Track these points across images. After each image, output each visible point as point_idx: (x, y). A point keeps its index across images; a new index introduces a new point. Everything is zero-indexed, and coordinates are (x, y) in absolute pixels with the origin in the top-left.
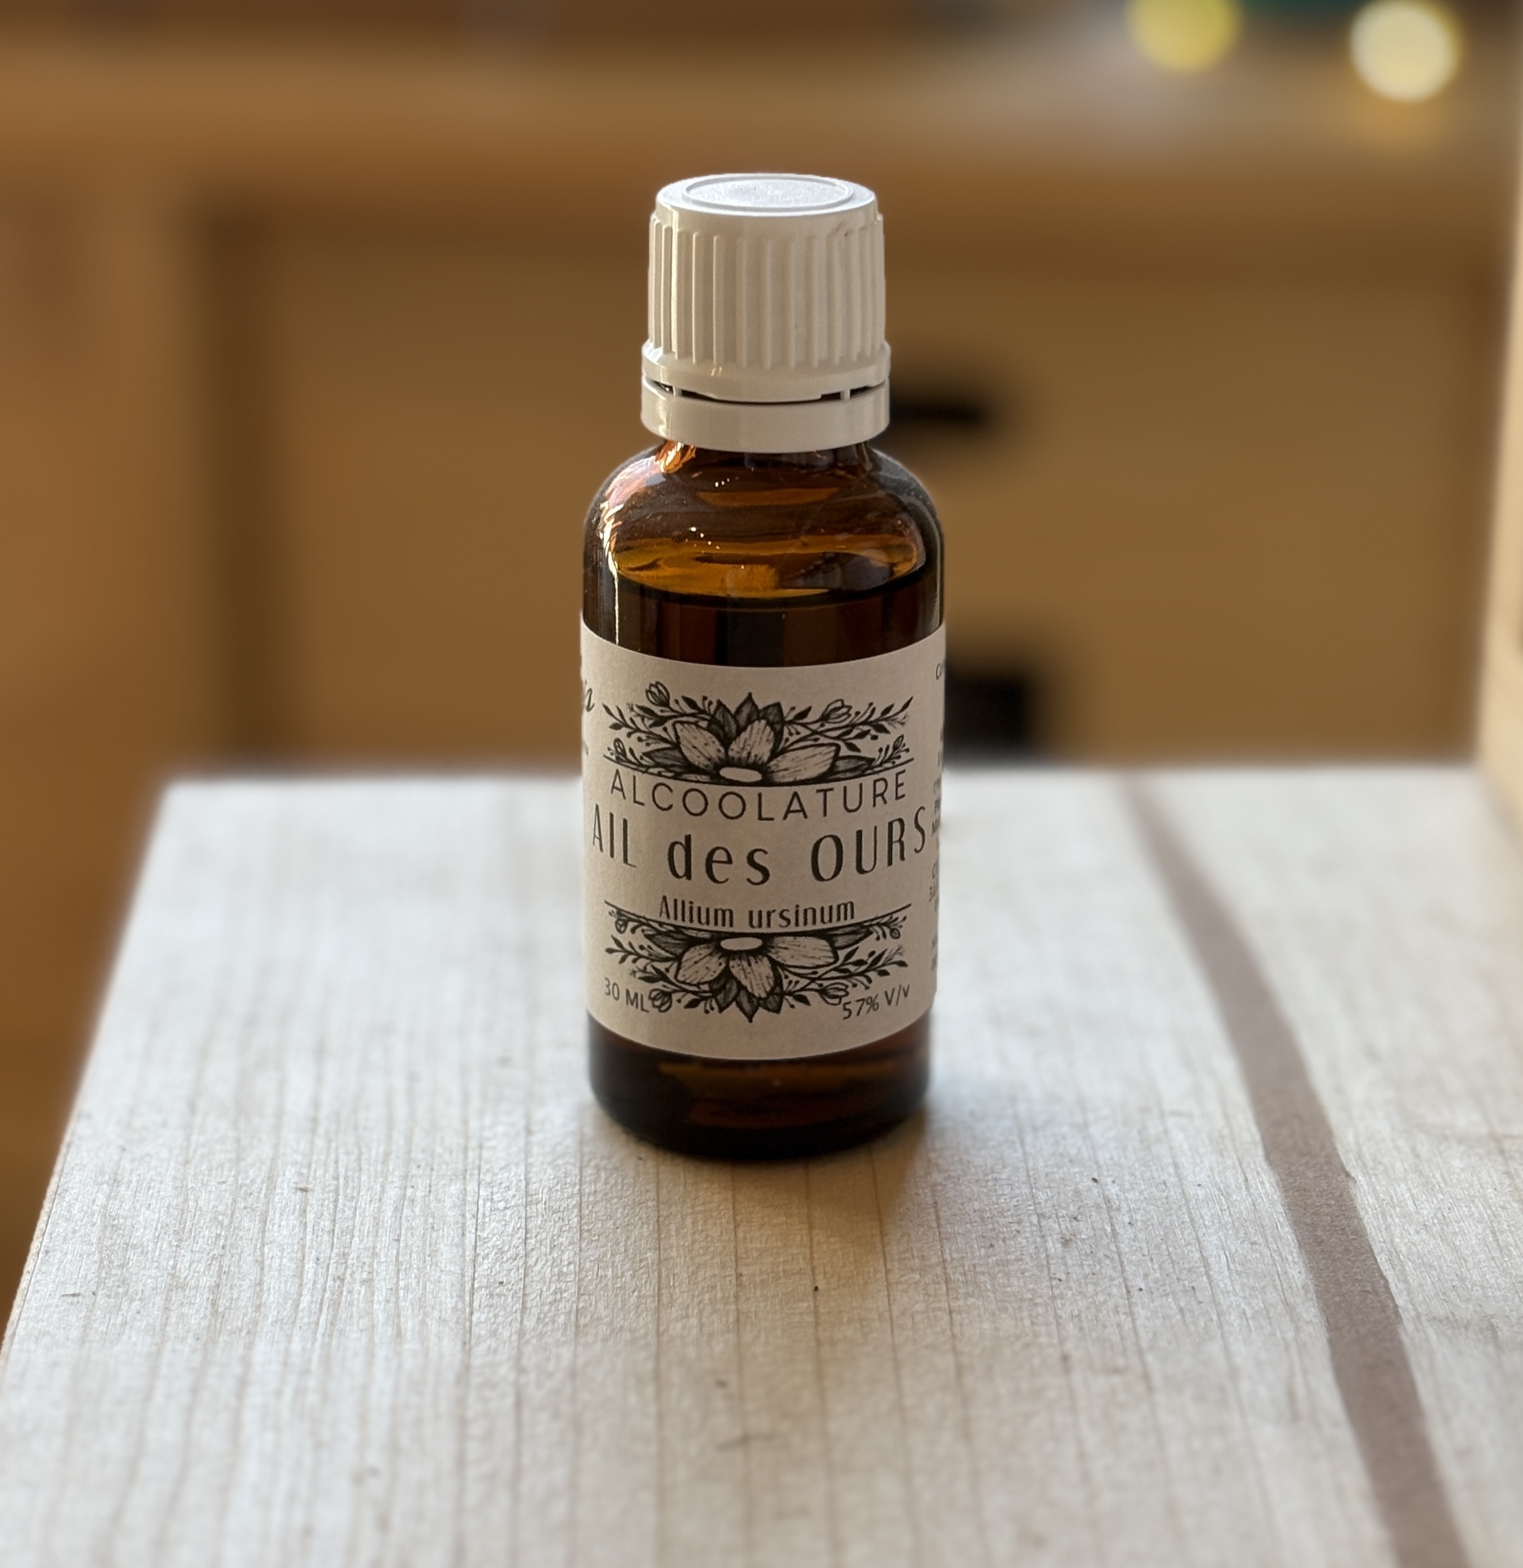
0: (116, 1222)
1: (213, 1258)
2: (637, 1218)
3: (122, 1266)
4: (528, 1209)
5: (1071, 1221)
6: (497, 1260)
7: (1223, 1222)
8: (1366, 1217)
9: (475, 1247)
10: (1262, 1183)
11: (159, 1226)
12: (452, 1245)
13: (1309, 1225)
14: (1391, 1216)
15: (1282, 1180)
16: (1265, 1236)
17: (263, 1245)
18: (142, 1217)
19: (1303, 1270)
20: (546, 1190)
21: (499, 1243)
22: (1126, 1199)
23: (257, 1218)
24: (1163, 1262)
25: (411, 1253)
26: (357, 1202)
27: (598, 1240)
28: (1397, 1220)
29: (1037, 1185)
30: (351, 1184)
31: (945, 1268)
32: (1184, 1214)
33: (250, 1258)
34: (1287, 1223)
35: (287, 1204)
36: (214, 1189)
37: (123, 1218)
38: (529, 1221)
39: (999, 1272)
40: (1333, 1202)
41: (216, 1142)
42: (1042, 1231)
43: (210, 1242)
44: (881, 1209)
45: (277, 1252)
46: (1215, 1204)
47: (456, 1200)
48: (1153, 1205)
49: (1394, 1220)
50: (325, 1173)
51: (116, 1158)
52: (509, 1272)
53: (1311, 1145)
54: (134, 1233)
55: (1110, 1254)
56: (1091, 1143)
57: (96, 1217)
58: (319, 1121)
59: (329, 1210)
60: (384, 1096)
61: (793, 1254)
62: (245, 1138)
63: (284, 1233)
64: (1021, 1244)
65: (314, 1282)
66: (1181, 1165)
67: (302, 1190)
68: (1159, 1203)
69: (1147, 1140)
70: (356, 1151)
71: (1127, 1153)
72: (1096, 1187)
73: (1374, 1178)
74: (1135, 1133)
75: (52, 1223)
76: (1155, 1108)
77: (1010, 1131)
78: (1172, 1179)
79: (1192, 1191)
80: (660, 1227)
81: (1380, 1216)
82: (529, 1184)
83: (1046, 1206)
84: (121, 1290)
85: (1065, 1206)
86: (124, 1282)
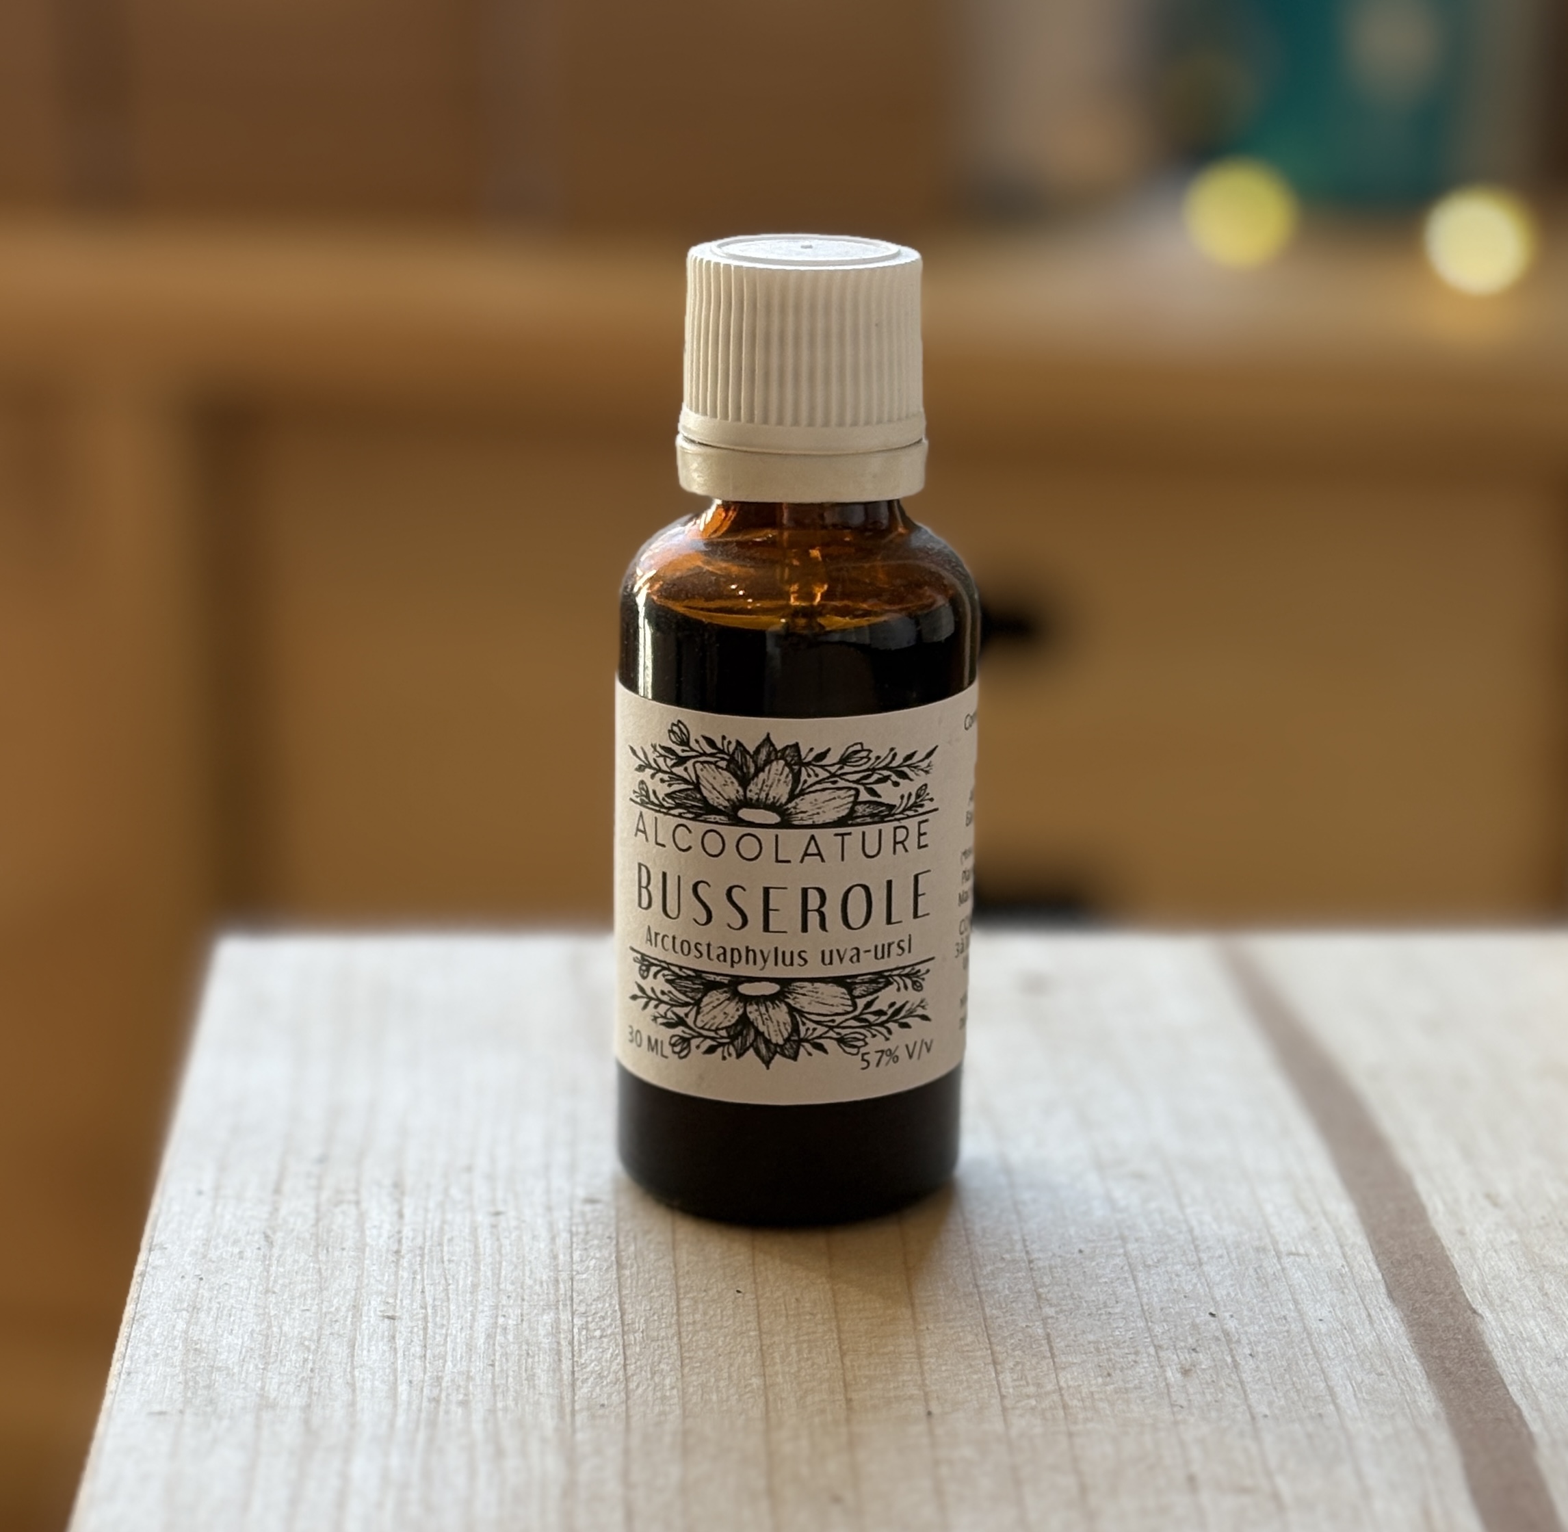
0: (198, 1346)
1: (302, 1380)
2: (739, 1346)
3: (208, 1387)
4: (625, 1337)
5: (1189, 1353)
6: (597, 1384)
7: (1347, 1354)
8: (1495, 1350)
9: (573, 1373)
10: (1385, 1319)
11: (244, 1350)
12: (548, 1371)
13: (1436, 1357)
14: (1521, 1350)
15: (1406, 1316)
17: (353, 1368)
18: (225, 1341)
20: (642, 1321)
21: (598, 1367)
22: (1246, 1333)
23: (345, 1344)
24: (1288, 1391)
25: (507, 1377)
26: (447, 1329)
27: (701, 1366)
28: (1527, 1354)
29: (1153, 1319)
30: (439, 1313)
31: (1062, 1395)
32: (1306, 1346)
33: (340, 1380)
34: (1414, 1355)
36: (298, 1317)
37: (205, 1342)
38: (627, 1348)
39: (1118, 1399)
40: (1460, 1337)
41: (297, 1273)
42: (1159, 1361)
43: (297, 1365)
44: (992, 1339)
45: (368, 1375)
46: (1337, 1337)
47: (550, 1328)
48: (1274, 1338)
49: (1523, 1354)
50: (412, 1301)
51: (193, 1286)
52: (610, 1395)
53: (1435, 1284)
54: (218, 1356)
55: (1231, 1383)
56: (1206, 1280)
57: (177, 1341)
58: (402, 1254)
59: (418, 1336)
60: (467, 1230)
61: (903, 1381)
62: (327, 1269)
63: (374, 1357)
64: (1139, 1373)
65: (409, 1403)
66: (1301, 1302)
67: (389, 1317)
68: (1280, 1336)
69: (1264, 1278)
70: (443, 1282)
71: (1244, 1290)
72: (1214, 1321)
73: (1501, 1314)
74: (1251, 1271)
75: (132, 1346)
76: (1271, 1247)
77: (1122, 1268)
78: (1293, 1314)
79: (1314, 1325)
80: (763, 1355)
81: (1509, 1350)
82: (625, 1314)
83: (1162, 1339)
84: (209, 1409)
85: (1182, 1337)
86: (211, 1402)
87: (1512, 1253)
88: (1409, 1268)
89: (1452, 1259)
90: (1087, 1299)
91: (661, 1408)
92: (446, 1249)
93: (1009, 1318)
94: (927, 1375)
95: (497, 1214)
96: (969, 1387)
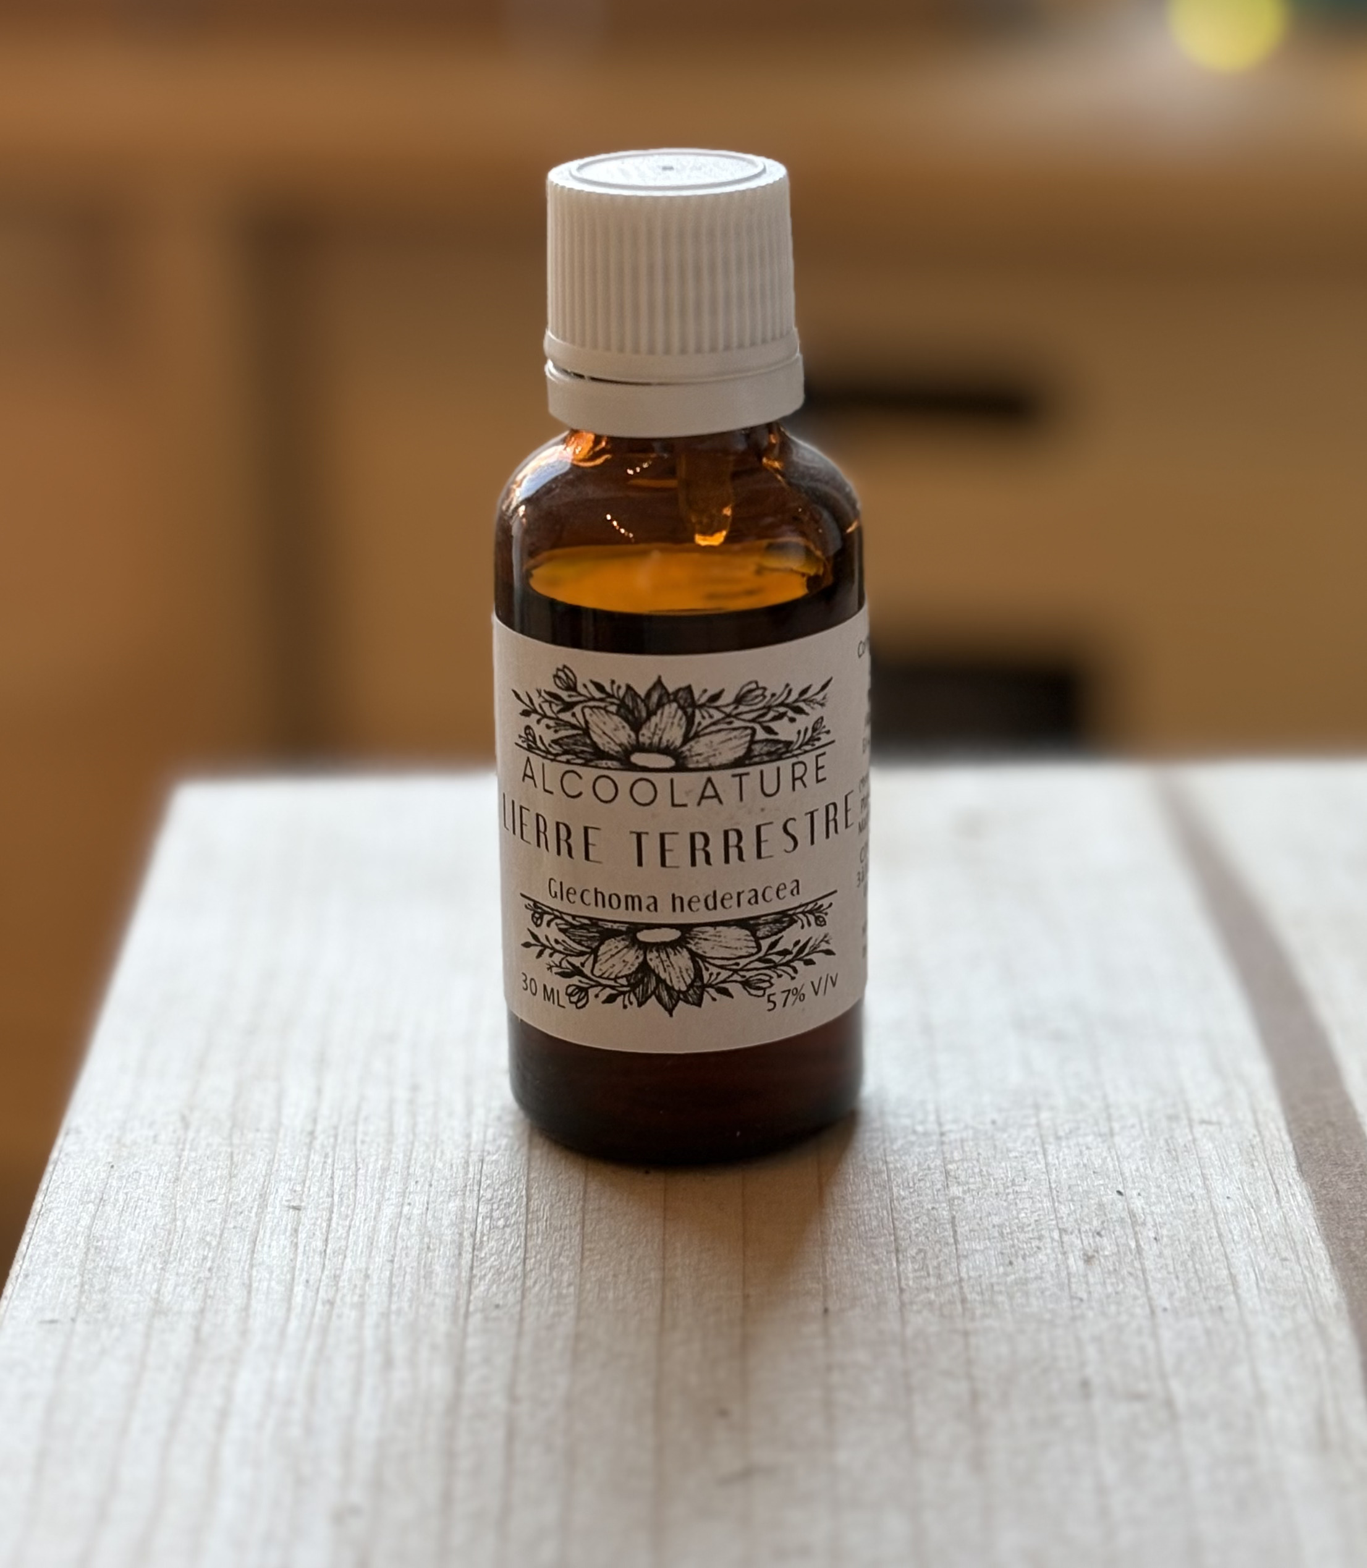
0: (99, 1244)
1: (199, 1281)
2: (641, 1236)
3: (103, 1290)
4: (529, 1227)
5: (1093, 1236)
6: (494, 1282)
7: (1252, 1236)
9: (472, 1268)
10: (1294, 1195)
11: (145, 1247)
12: (448, 1266)
13: (1343, 1240)
15: (1314, 1192)
16: (1295, 1251)
17: (252, 1267)
18: (127, 1238)
19: (1335, 1288)
20: (547, 1208)
21: (498, 1262)
22: (1152, 1213)
23: (248, 1237)
24: (1189, 1280)
25: (406, 1274)
26: (352, 1220)
27: (601, 1259)
29: (1059, 1199)
30: (345, 1201)
31: (961, 1288)
32: (1211, 1228)
33: (238, 1281)
34: (1319, 1237)
36: (203, 1208)
37: (107, 1239)
38: (528, 1239)
39: (1017, 1291)
41: (208, 1158)
42: (1063, 1247)
43: (196, 1263)
44: (897, 1223)
45: (265, 1275)
46: (1244, 1217)
47: (454, 1218)
48: (1180, 1219)
50: (320, 1190)
51: (103, 1175)
52: (505, 1294)
54: (118, 1255)
55: (1133, 1271)
56: (1116, 1154)
57: (79, 1238)
58: (316, 1135)
59: (321, 1229)
60: (382, 1109)
61: (803, 1273)
62: (239, 1154)
63: (275, 1253)
64: (1042, 1260)
65: (303, 1306)
66: (1208, 1177)
67: (294, 1208)
68: (1186, 1217)
70: (353, 1166)
71: (1153, 1165)
72: (1122, 1201)
75: (34, 1245)
76: (1184, 1116)
77: (1033, 1141)
78: (1201, 1191)
79: (1220, 1204)
80: (665, 1246)
82: (531, 1200)
83: (1068, 1221)
84: (100, 1316)
85: (1087, 1220)
86: (104, 1307)
91: (557, 1308)
92: (359, 1129)
93: (916, 1198)
94: (828, 1266)
96: (869, 1279)
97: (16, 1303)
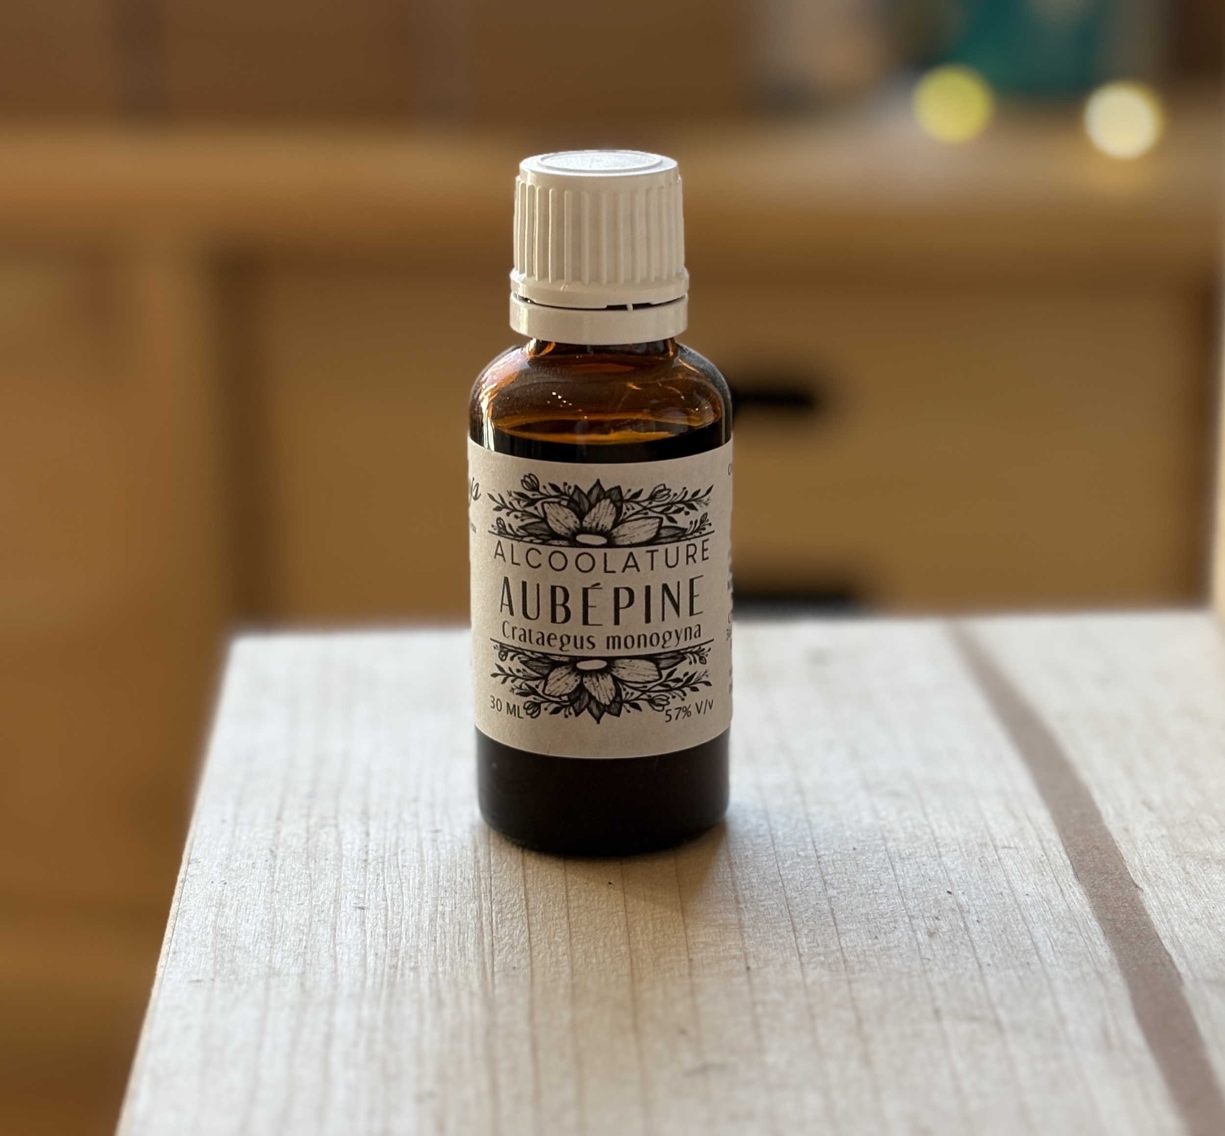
0: (224, 932)
1: (299, 955)
2: (611, 923)
3: (231, 961)
4: (530, 917)
5: (933, 920)
6: (509, 953)
7: (1046, 919)
8: (1152, 914)
9: (493, 945)
10: (1073, 893)
12: (475, 944)
13: (1110, 920)
14: (1171, 913)
15: (1088, 891)
17: (335, 945)
18: (243, 928)
19: (1108, 950)
20: (541, 906)
21: (511, 941)
22: (974, 905)
23: (329, 928)
24: (1004, 947)
25: (446, 949)
26: (402, 916)
27: (584, 938)
28: (1175, 916)
29: (907, 897)
30: (396, 904)
31: (843, 953)
32: (1017, 915)
33: (326, 955)
34: (1094, 919)
35: (350, 918)
36: (295, 909)
37: (229, 929)
38: (530, 927)
39: (883, 955)
40: (1127, 905)
41: (293, 877)
42: (912, 927)
43: (295, 944)
44: (792, 913)
45: (346, 950)
46: (1039, 907)
47: (476, 913)
48: (994, 908)
49: (1172, 916)
50: (377, 896)
51: (220, 889)
52: (519, 961)
53: (1108, 867)
54: (238, 939)
55: (964, 941)
56: (945, 868)
57: (209, 928)
58: (369, 861)
59: (381, 921)
60: (415, 844)
61: (730, 945)
62: (315, 874)
63: (350, 937)
64: (898, 935)
65: (375, 969)
66: (1012, 882)
67: (360, 908)
68: (998, 907)
69: (986, 865)
70: (399, 881)
71: (973, 874)
72: (951, 897)
73: (1156, 888)
74: (976, 861)
75: (177, 933)
76: (990, 843)
77: (884, 860)
78: (1007, 891)
79: (1022, 899)
80: (629, 929)
81: (1162, 914)
82: (529, 902)
83: (914, 911)
84: (232, 977)
85: (928, 910)
86: (234, 972)
87: (1163, 844)
88: (1089, 856)
89: (1119, 848)
90: (860, 883)
91: (556, 969)
92: (400, 857)
93: (804, 897)
94: (746, 941)
95: (437, 831)
96: (776, 949)
97: (171, 969)
